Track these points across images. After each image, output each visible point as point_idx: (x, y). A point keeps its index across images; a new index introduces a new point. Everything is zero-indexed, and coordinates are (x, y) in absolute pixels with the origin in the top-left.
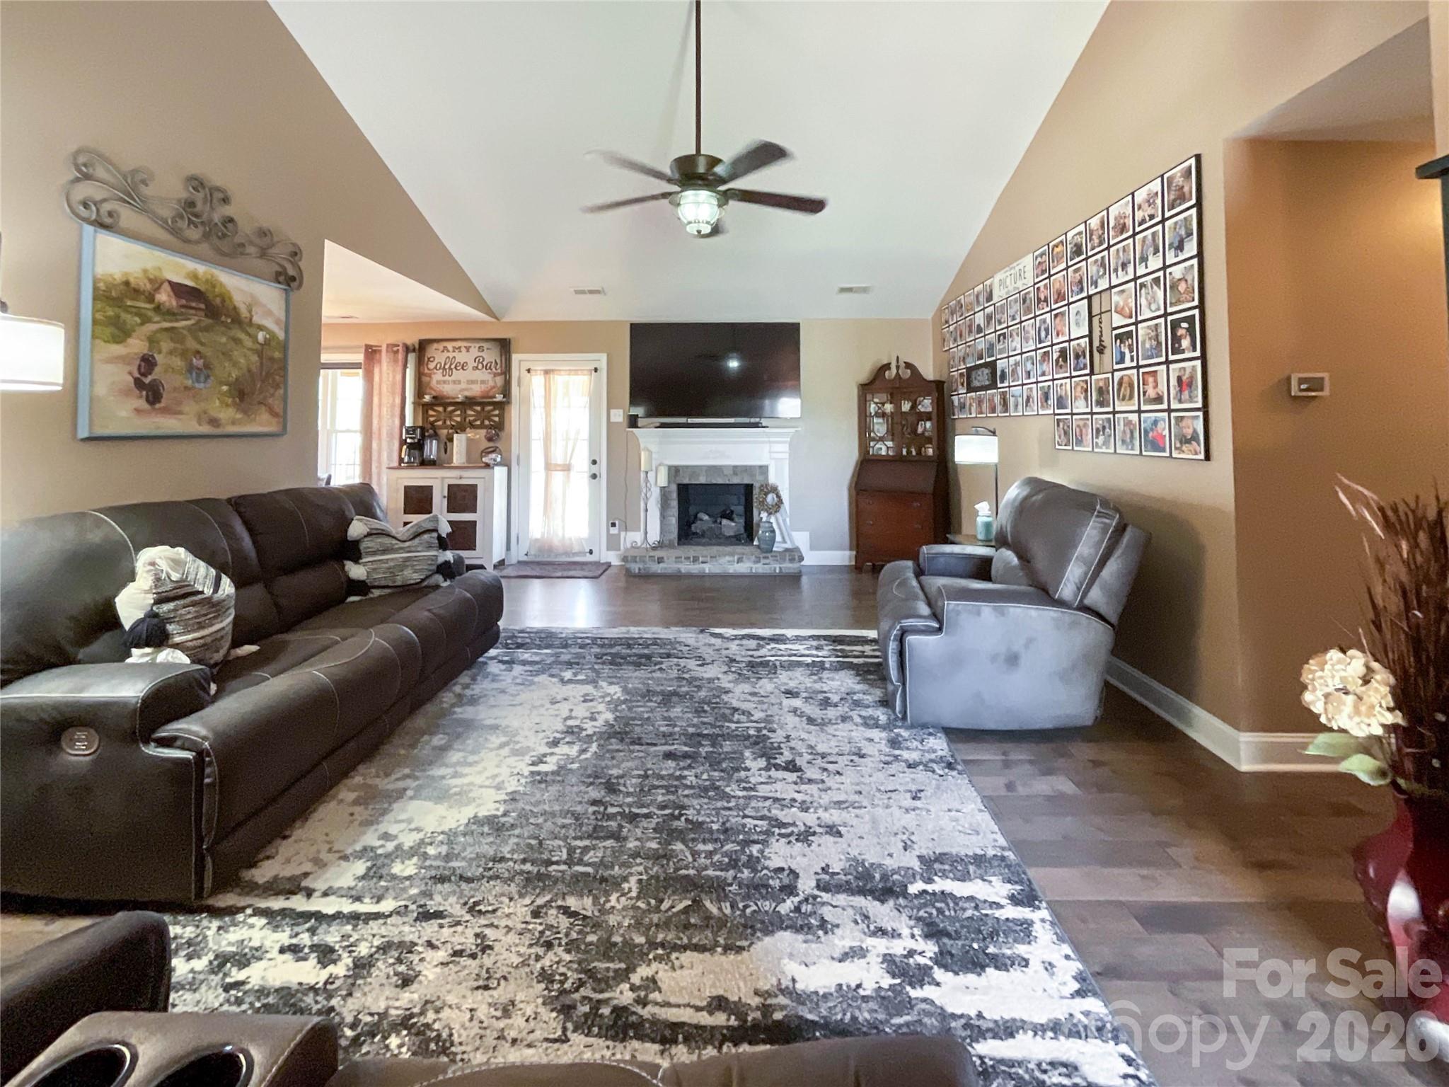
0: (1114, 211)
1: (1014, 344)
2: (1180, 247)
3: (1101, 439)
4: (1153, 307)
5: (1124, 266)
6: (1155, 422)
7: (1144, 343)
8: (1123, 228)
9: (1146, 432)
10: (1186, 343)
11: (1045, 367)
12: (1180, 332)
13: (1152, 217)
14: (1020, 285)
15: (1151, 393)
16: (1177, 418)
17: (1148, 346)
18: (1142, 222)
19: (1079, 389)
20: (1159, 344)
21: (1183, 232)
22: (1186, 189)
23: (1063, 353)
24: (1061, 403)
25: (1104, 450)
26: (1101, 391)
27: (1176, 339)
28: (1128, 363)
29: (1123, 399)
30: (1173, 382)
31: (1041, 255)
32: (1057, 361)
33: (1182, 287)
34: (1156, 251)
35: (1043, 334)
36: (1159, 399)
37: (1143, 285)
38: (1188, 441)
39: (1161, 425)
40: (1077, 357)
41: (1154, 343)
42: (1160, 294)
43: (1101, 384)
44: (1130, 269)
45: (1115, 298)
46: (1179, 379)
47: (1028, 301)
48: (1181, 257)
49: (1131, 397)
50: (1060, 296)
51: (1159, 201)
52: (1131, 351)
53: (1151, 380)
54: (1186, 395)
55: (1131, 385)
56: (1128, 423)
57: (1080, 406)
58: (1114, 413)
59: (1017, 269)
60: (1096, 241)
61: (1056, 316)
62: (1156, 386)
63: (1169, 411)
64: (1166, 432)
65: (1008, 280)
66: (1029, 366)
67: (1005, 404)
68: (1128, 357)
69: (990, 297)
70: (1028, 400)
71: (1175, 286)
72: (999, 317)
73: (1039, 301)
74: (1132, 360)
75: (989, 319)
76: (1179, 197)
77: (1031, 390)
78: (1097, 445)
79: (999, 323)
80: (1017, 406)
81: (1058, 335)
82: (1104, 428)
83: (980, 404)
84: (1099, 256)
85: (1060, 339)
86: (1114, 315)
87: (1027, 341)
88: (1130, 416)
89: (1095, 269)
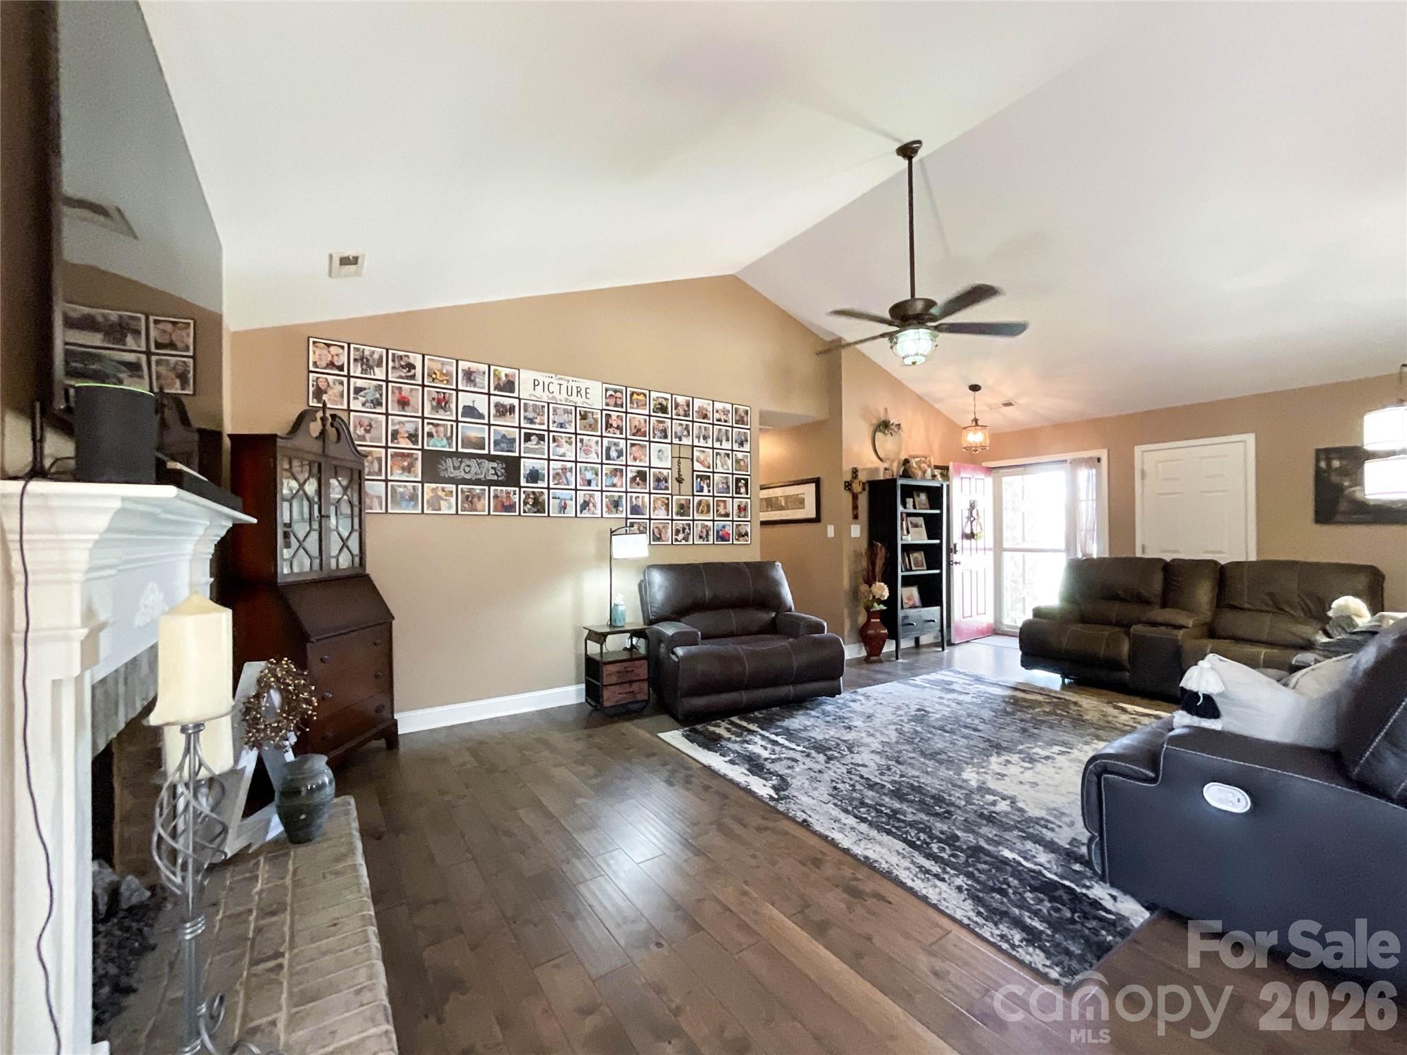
0: (698, 403)
1: (561, 451)
2: (741, 444)
3: (681, 536)
4: (725, 467)
5: (706, 438)
6: (724, 527)
7: (717, 484)
8: (705, 417)
9: (718, 532)
10: (743, 490)
11: (615, 480)
12: (740, 484)
13: (726, 421)
14: (579, 401)
15: (722, 511)
16: (737, 525)
17: (720, 486)
18: (719, 420)
19: (660, 502)
20: (728, 487)
21: (743, 438)
22: (745, 419)
23: (642, 476)
24: (636, 510)
25: (683, 542)
26: (681, 506)
27: (738, 488)
28: (705, 492)
29: (702, 512)
30: (736, 507)
31: (616, 391)
32: (633, 479)
33: (742, 463)
34: (728, 440)
35: (613, 454)
36: (727, 515)
37: (717, 454)
38: (743, 536)
39: (727, 529)
40: (658, 480)
41: (725, 486)
42: (730, 462)
43: (683, 502)
44: (710, 441)
45: (696, 453)
46: (739, 506)
47: (590, 420)
48: (741, 449)
49: (708, 511)
50: (638, 432)
51: (730, 415)
52: (709, 486)
53: (722, 504)
54: (742, 514)
55: (708, 506)
56: (704, 527)
57: (661, 514)
58: (693, 520)
59: (575, 385)
60: (682, 412)
61: (633, 445)
62: (725, 508)
63: (733, 521)
64: (731, 532)
65: (552, 388)
66: (589, 475)
67: (538, 505)
68: (706, 489)
69: (509, 386)
70: (585, 505)
71: (738, 461)
72: (531, 415)
73: (609, 426)
74: (709, 491)
75: (503, 411)
76: (741, 421)
77: (591, 496)
78: (676, 540)
79: (531, 421)
80: (564, 508)
81: (635, 459)
82: (684, 529)
83: (470, 499)
84: (684, 423)
85: (638, 463)
86: (695, 463)
87: (587, 452)
88: (706, 523)
89: (679, 428)
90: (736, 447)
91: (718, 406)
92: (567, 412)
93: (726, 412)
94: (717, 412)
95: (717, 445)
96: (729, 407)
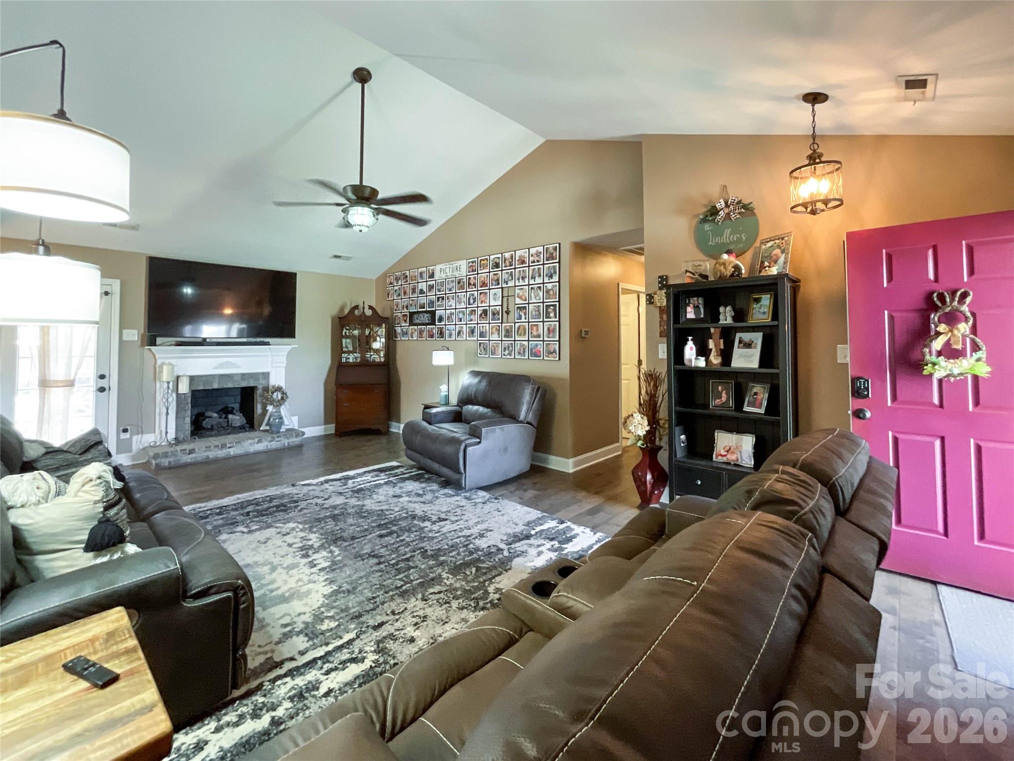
0: (518, 253)
1: (450, 303)
2: (551, 277)
3: (507, 352)
4: (537, 298)
5: (523, 278)
6: (536, 345)
7: (532, 312)
8: (523, 262)
9: (531, 350)
10: (552, 315)
11: (472, 317)
12: (549, 310)
13: (538, 261)
14: (457, 274)
15: (535, 333)
16: (547, 344)
17: (534, 313)
18: (533, 262)
19: (494, 329)
20: (540, 313)
21: (552, 271)
22: (554, 255)
23: (485, 312)
24: (482, 335)
25: (508, 357)
26: (507, 331)
27: (548, 314)
28: (523, 320)
29: (520, 335)
30: (546, 329)
31: (473, 262)
32: (481, 315)
33: (551, 292)
34: (540, 276)
35: (472, 301)
36: (539, 336)
37: (532, 288)
38: (552, 353)
39: (539, 347)
40: (494, 314)
41: (537, 313)
43: (508, 328)
44: (526, 280)
45: (517, 291)
46: (548, 329)
47: (462, 284)
48: (551, 281)
49: (525, 334)
50: (484, 284)
51: (542, 256)
52: (525, 315)
53: (535, 328)
54: (551, 335)
55: (525, 330)
56: (522, 345)
57: (495, 337)
58: (515, 341)
59: (455, 265)
60: (508, 264)
61: (481, 293)
62: (537, 330)
63: (543, 341)
64: (541, 350)
65: (447, 270)
66: (461, 316)
67: (441, 334)
68: (523, 317)
69: (432, 276)
70: (459, 333)
71: (548, 292)
72: (439, 287)
73: (470, 284)
74: (526, 318)
75: (431, 288)
76: (551, 257)
77: (462, 327)
78: (504, 355)
79: (439, 291)
80: (450, 335)
81: (482, 303)
82: (509, 347)
83: (421, 332)
84: (509, 271)
85: (483, 305)
86: (517, 298)
87: (460, 303)
88: (523, 342)
89: (506, 276)
90: (546, 280)
91: (533, 251)
92: (452, 281)
93: (538, 254)
94: (532, 256)
95: (532, 282)
96: (541, 249)
